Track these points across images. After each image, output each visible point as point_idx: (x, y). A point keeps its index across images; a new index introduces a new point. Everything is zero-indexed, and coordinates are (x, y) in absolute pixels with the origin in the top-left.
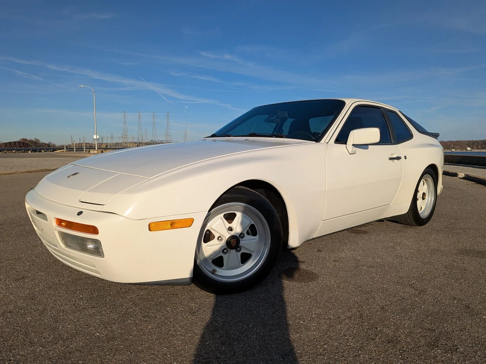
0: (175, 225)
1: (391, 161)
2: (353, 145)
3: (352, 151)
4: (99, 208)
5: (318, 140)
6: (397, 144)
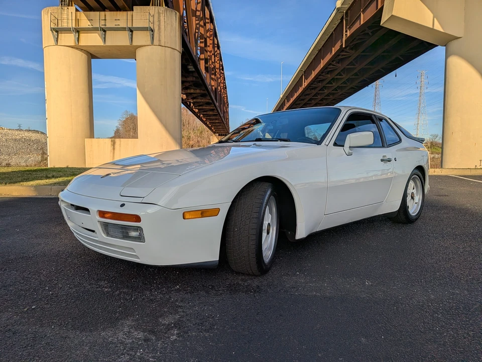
0: (204, 215)
1: (383, 162)
2: (350, 147)
3: (349, 153)
4: (140, 200)
5: (318, 143)
6: (387, 147)
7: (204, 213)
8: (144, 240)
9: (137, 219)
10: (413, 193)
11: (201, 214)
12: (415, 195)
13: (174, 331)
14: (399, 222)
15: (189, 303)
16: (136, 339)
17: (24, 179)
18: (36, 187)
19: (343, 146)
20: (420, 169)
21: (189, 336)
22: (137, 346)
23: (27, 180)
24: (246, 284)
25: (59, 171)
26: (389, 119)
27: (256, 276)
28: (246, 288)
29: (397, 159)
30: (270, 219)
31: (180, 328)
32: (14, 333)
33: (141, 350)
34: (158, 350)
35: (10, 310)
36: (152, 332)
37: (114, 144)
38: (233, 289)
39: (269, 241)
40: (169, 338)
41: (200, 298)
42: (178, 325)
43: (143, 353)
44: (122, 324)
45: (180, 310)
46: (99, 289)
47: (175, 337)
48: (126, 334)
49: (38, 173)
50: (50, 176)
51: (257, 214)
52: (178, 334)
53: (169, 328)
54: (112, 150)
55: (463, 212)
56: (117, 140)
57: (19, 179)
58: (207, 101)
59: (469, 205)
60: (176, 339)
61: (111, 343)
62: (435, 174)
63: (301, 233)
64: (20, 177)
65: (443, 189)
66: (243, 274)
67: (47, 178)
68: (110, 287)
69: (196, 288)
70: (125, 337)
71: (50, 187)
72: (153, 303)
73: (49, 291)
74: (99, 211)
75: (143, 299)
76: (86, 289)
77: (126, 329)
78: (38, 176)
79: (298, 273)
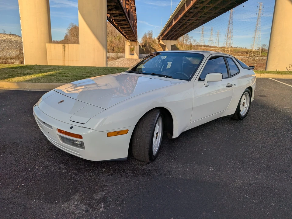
0: (120, 133)
1: (227, 88)
2: (208, 81)
3: (207, 85)
4: (81, 125)
5: (189, 80)
6: (231, 77)
7: (118, 133)
8: (85, 148)
9: (80, 137)
10: (244, 103)
12: (245, 103)
13: (102, 204)
15: (110, 183)
16: (81, 210)
17: (10, 76)
18: (19, 83)
21: (110, 208)
22: (82, 215)
23: (12, 76)
24: (143, 169)
25: (31, 69)
26: (234, 57)
27: (149, 163)
28: (143, 171)
29: (236, 84)
30: (158, 129)
31: (105, 202)
32: (13, 205)
35: (9, 186)
36: (90, 205)
37: (64, 47)
38: (135, 172)
39: (156, 143)
40: (99, 209)
41: (116, 179)
42: (104, 200)
44: (73, 198)
45: (105, 188)
46: (59, 170)
47: (102, 209)
48: (75, 206)
49: (18, 70)
50: (26, 72)
51: (150, 131)
52: (104, 207)
53: (99, 202)
54: (63, 52)
56: (66, 45)
57: (7, 75)
58: (124, 19)
59: (277, 105)
60: (103, 211)
61: (68, 213)
62: (261, 77)
63: (176, 134)
64: (7, 73)
65: (263, 90)
66: (142, 161)
67: (25, 75)
68: (66, 169)
69: (114, 171)
70: (75, 208)
71: (26, 83)
72: (90, 182)
73: (31, 171)
74: (57, 129)
75: (85, 179)
76: (52, 170)
77: (75, 203)
78: (18, 73)
79: (173, 160)
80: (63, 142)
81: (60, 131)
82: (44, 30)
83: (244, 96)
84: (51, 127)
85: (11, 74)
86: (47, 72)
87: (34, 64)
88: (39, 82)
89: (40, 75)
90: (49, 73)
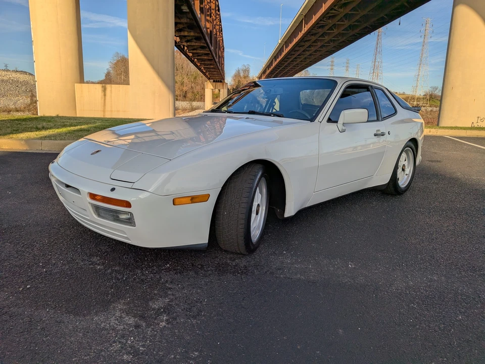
0: (194, 200)
1: (376, 137)
2: (344, 123)
3: (342, 129)
4: (130, 185)
5: (312, 120)
6: (382, 120)
7: (194, 199)
8: (135, 224)
9: (128, 204)
10: (404, 165)
11: (191, 200)
12: (406, 167)
13: (164, 317)
14: (388, 194)
15: (178, 285)
16: (127, 324)
17: (14, 130)
18: (28, 141)
19: (337, 122)
20: (414, 141)
21: (177, 323)
22: (128, 333)
23: (17, 131)
24: (234, 264)
25: (49, 121)
26: (387, 89)
27: (244, 255)
28: (235, 268)
29: (391, 133)
30: (260, 199)
31: (169, 313)
32: (10, 317)
33: (132, 338)
34: (147, 338)
35: (5, 289)
36: (142, 317)
37: (105, 90)
38: (222, 269)
39: (257, 222)
40: (158, 324)
41: (189, 279)
42: (167, 310)
43: (133, 341)
44: (114, 307)
45: (169, 292)
46: (92, 266)
47: (164, 324)
48: (117, 319)
49: (28, 123)
50: (40, 126)
51: (247, 199)
52: (167, 320)
53: (158, 313)
54: (103, 97)
55: (453, 181)
56: (108, 86)
57: (9, 130)
58: (202, 44)
59: (459, 174)
60: (165, 326)
61: (104, 329)
62: (431, 134)
63: (290, 210)
64: (9, 127)
65: (435, 153)
66: (232, 253)
67: (38, 129)
68: (103, 264)
69: (185, 267)
70: (117, 322)
71: (40, 141)
72: (144, 284)
73: (43, 267)
74: (89, 193)
75: (135, 279)
76: (79, 266)
77: (118, 314)
78: (28, 126)
79: (285, 252)
80: (99, 215)
81: (93, 196)
82: (72, 61)
83: (404, 155)
84: (77, 190)
85: (15, 129)
86: (75, 126)
87: (54, 115)
88: (61, 140)
89: (64, 130)
90: (79, 127)
